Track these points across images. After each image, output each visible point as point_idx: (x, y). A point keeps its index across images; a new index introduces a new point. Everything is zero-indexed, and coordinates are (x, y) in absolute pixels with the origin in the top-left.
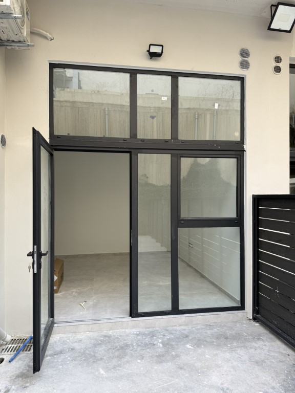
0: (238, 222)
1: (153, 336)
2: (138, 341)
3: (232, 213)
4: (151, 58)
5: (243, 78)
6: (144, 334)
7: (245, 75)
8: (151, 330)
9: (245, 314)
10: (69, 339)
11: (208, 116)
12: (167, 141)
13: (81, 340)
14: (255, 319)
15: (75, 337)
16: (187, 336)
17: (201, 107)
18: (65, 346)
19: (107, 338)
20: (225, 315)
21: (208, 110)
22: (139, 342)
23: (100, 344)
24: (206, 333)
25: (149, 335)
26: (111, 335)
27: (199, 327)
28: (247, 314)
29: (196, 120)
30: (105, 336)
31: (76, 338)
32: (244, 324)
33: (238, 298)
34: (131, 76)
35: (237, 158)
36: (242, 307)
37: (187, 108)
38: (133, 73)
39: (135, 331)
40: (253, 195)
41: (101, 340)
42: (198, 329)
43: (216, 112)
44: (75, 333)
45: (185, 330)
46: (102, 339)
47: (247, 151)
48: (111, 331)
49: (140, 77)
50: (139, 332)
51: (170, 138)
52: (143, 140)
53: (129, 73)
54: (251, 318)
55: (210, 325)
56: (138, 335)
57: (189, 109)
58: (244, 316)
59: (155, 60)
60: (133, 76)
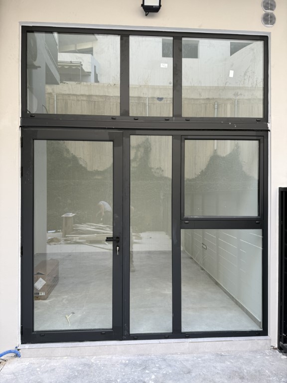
0: (260, 223)
1: (145, 368)
2: (124, 375)
3: (251, 211)
4: (146, 15)
5: (267, 37)
6: (135, 364)
7: (270, 33)
8: (144, 358)
9: (268, 342)
10: (40, 367)
11: (229, 106)
12: (167, 119)
13: (54, 370)
14: (281, 349)
15: (48, 363)
16: (189, 372)
17: (221, 97)
18: (31, 378)
19: (87, 369)
20: (241, 342)
21: (228, 99)
22: (125, 377)
23: (76, 377)
24: (215, 367)
25: (140, 365)
26: (92, 363)
27: (207, 357)
28: (270, 342)
29: (216, 110)
30: (85, 364)
31: (49, 365)
32: (266, 355)
33: (259, 318)
34: (121, 39)
35: (259, 140)
36: (264, 332)
37: (207, 99)
38: (125, 35)
39: (124, 359)
40: (280, 188)
41: (78, 371)
42: (205, 360)
43: (238, 101)
44: (50, 358)
45: (187, 360)
46: (80, 368)
47: (272, 131)
48: (95, 357)
49: (133, 39)
50: (129, 360)
51: (171, 115)
52: (136, 119)
53: (119, 35)
54: (276, 346)
55: (222, 355)
56: (126, 365)
57: (208, 99)
58: (266, 344)
59: (152, 16)
60: (125, 38)
